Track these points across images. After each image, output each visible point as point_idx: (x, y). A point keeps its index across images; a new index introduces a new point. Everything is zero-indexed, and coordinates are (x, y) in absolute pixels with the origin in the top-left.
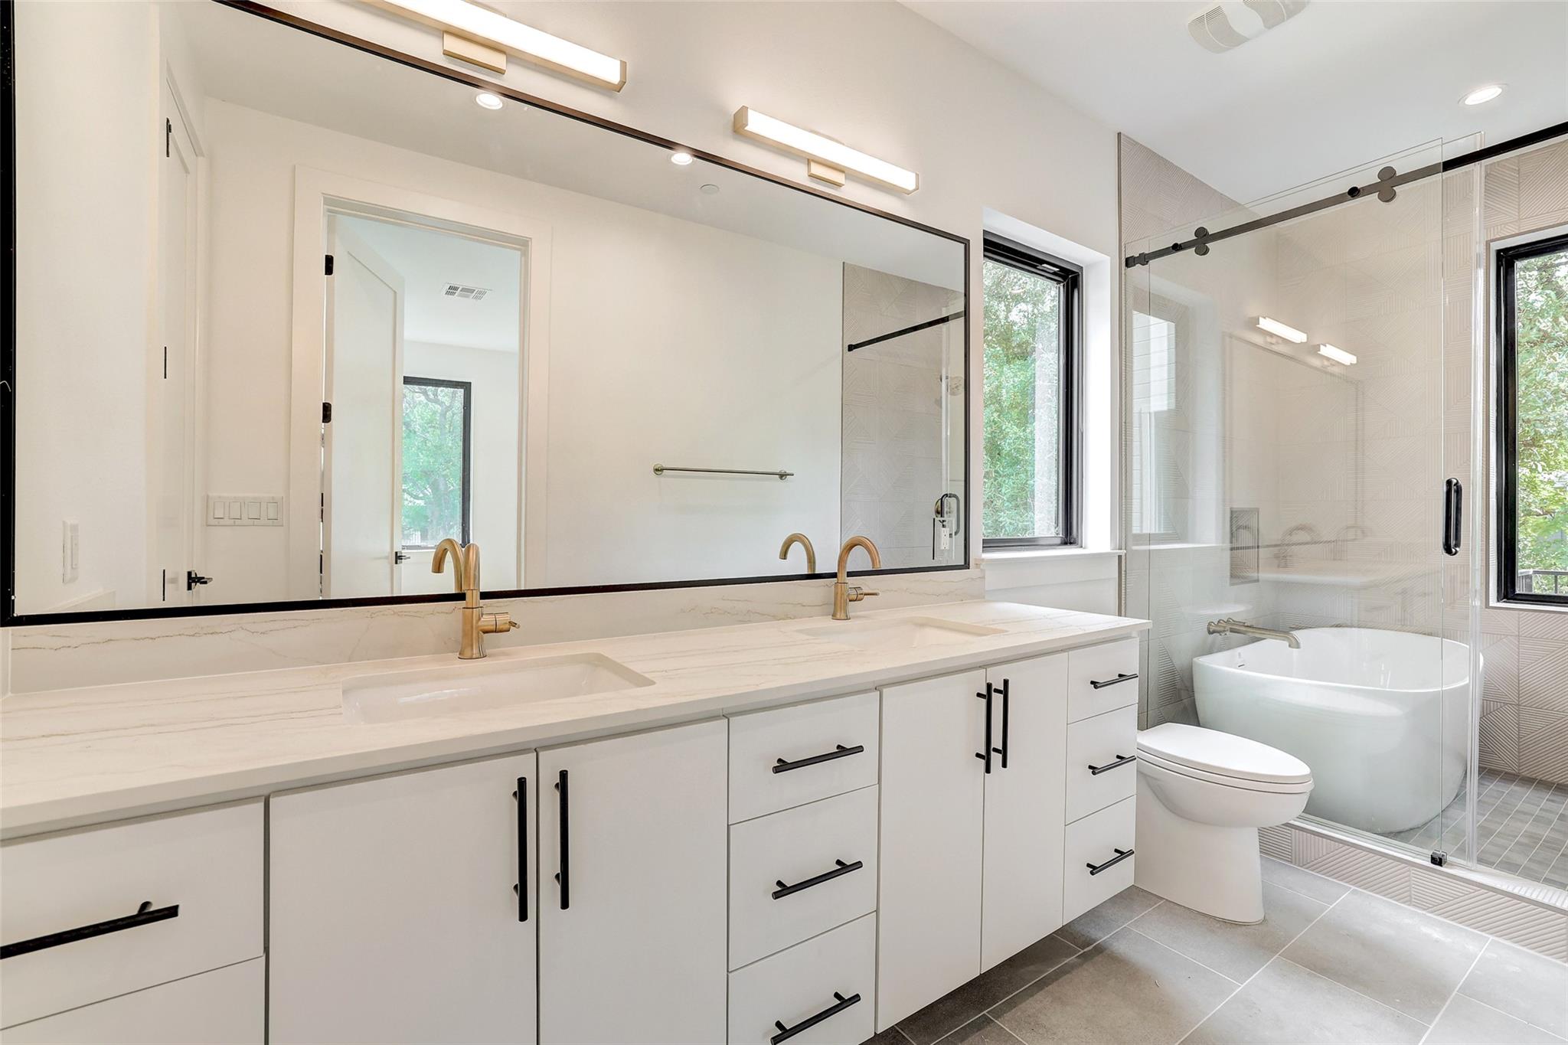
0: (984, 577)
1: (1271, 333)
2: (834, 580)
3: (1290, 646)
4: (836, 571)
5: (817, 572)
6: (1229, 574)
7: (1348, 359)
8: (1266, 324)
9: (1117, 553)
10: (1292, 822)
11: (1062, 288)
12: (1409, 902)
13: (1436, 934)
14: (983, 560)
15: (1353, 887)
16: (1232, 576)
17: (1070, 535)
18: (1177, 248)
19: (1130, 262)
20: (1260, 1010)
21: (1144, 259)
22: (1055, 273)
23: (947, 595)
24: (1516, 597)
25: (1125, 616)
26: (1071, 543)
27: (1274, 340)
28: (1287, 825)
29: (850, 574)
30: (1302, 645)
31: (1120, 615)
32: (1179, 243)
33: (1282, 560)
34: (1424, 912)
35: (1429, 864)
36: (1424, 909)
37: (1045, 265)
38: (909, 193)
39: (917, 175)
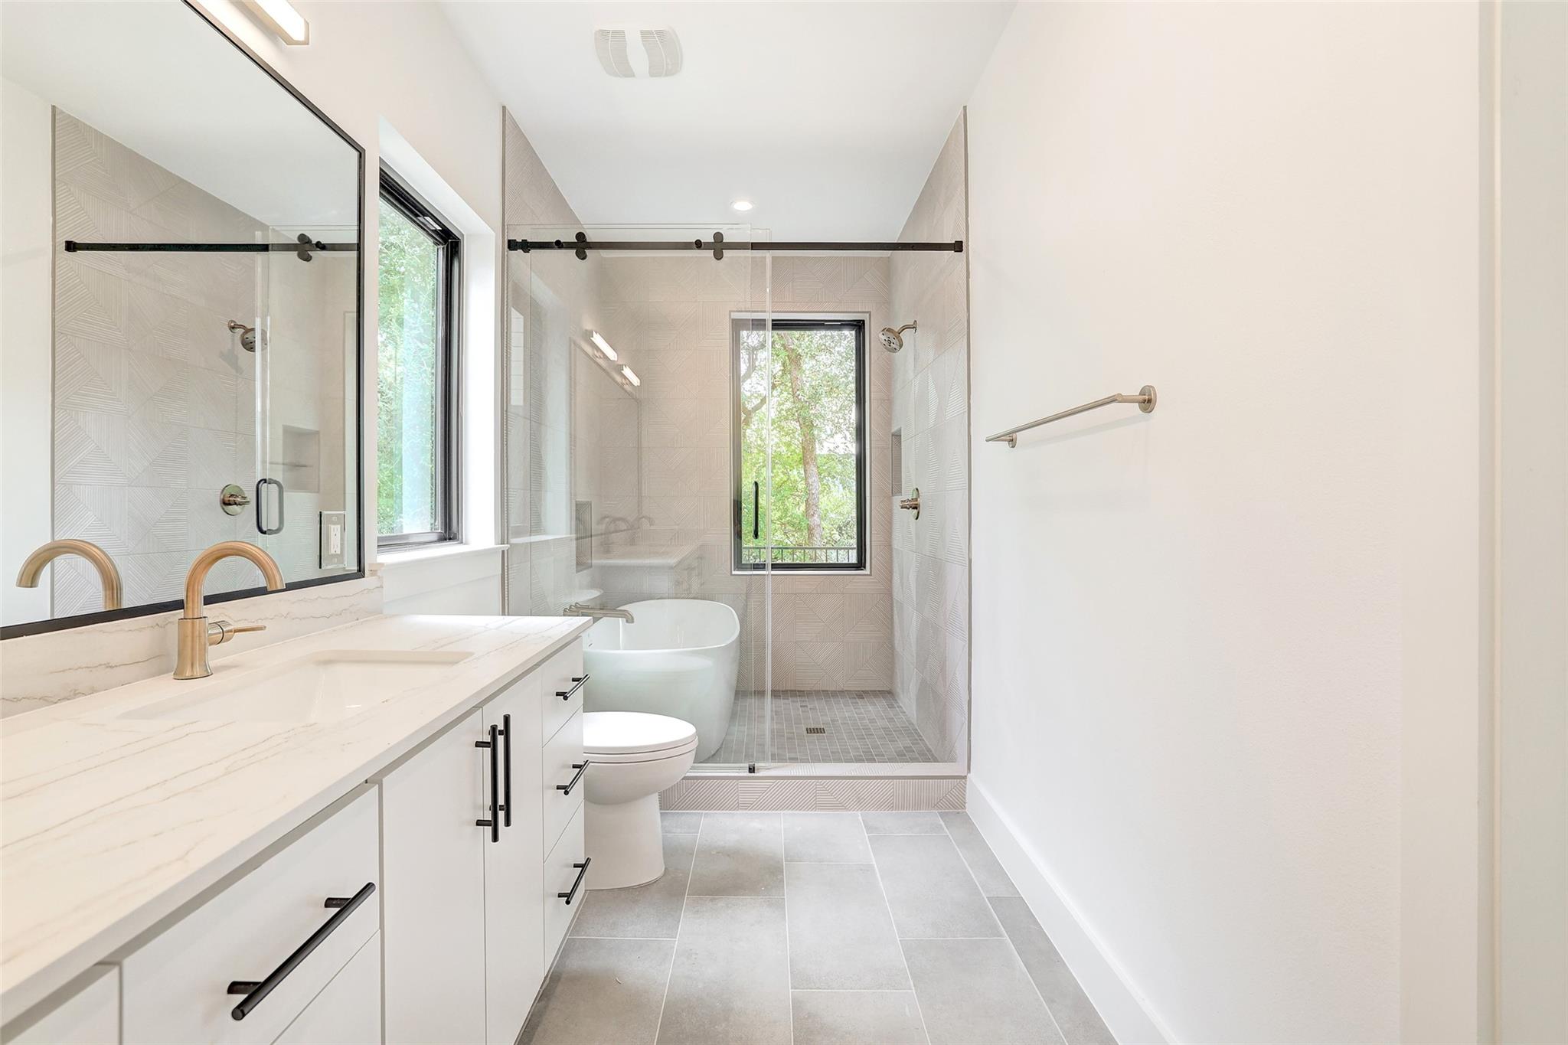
0: (382, 587)
1: (597, 347)
2: (180, 613)
3: (627, 621)
4: (183, 597)
5: (126, 604)
6: (574, 562)
7: (636, 381)
8: (598, 339)
9: (501, 548)
10: (688, 774)
11: (441, 252)
12: (738, 808)
13: (756, 824)
14: (382, 565)
15: (704, 812)
16: (578, 564)
17: (450, 529)
18: (559, 245)
19: (512, 245)
20: (697, 954)
21: (526, 246)
22: (435, 231)
23: (341, 614)
24: (744, 567)
25: (508, 615)
26: (450, 539)
27: (598, 354)
28: (685, 778)
29: (209, 600)
30: (635, 620)
31: (503, 614)
32: (562, 241)
33: (607, 549)
34: (747, 811)
35: (747, 774)
36: (746, 809)
37: (428, 218)
38: (290, 41)
39: (307, 24)
